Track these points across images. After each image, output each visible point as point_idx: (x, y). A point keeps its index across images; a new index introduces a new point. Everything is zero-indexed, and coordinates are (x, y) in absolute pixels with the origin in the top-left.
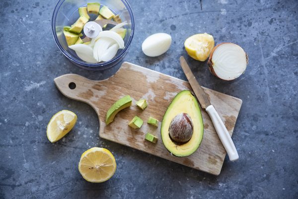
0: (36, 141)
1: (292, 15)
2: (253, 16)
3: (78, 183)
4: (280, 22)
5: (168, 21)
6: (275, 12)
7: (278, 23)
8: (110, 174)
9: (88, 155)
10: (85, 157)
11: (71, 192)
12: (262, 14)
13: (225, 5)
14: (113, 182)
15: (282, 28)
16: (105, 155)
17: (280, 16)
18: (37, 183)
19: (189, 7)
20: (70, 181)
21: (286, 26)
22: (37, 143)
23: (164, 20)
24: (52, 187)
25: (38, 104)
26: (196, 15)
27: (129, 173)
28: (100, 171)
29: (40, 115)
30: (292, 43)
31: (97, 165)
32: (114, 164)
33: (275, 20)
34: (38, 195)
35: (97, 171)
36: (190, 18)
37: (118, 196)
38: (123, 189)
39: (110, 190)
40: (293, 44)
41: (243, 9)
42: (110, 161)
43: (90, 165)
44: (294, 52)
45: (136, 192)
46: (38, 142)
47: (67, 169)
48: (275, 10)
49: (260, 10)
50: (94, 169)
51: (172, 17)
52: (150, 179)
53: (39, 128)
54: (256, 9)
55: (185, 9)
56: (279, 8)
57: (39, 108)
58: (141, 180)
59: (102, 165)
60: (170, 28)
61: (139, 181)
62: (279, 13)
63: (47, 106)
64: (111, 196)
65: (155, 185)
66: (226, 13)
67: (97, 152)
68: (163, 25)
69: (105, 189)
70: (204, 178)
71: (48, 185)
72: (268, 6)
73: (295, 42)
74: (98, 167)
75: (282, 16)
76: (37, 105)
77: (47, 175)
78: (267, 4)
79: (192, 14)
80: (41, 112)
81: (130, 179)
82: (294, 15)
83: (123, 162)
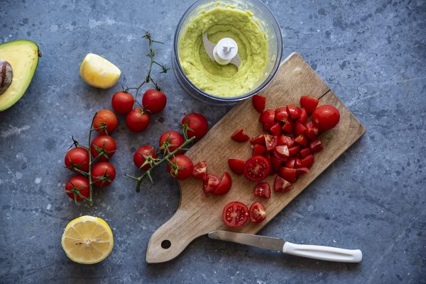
0: (10, 206)
1: (372, 58)
2: (319, 56)
3: (63, 267)
4: (356, 67)
6: (350, 52)
7: (352, 68)
8: (105, 254)
9: (76, 225)
10: (71, 228)
11: (54, 279)
12: (331, 54)
14: (112, 269)
15: (357, 75)
16: (100, 227)
17: (355, 59)
18: (9, 263)
20: (53, 264)
21: (362, 73)
22: (11, 209)
24: (28, 270)
25: (17, 156)
27: (135, 258)
28: (92, 248)
29: (19, 170)
30: (369, 96)
31: (87, 239)
32: (111, 241)
33: (349, 63)
34: (8, 280)
35: (87, 248)
38: (125, 280)
39: (107, 280)
40: (371, 98)
41: (306, 46)
42: (105, 235)
43: (77, 240)
44: (371, 109)
46: (14, 208)
47: (50, 247)
48: (350, 50)
49: (329, 49)
50: (83, 246)
53: (16, 190)
54: (324, 47)
56: (354, 47)
57: (18, 162)
59: (95, 240)
62: (355, 55)
63: (29, 159)
67: (88, 222)
69: (101, 278)
71: (22, 267)
72: (340, 44)
73: (374, 95)
74: (88, 243)
75: (358, 59)
76: (15, 158)
77: (22, 254)
78: (340, 42)
80: (20, 167)
81: (136, 266)
82: (374, 59)
83: (128, 242)
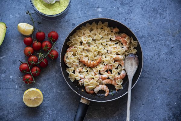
0: (1, 88)
1: (136, 16)
2: (116, 17)
3: (25, 109)
4: (130, 20)
5: (70, 21)
7: (129, 21)
8: (40, 103)
9: (28, 92)
10: (26, 94)
11: (21, 115)
12: (120, 16)
13: (101, 12)
14: (44, 108)
15: (131, 23)
16: (37, 92)
17: (130, 17)
18: (3, 110)
19: (81, 13)
20: (20, 109)
21: (133, 22)
22: (2, 89)
23: (68, 21)
24: (11, 112)
25: (2, 68)
26: (86, 18)
27: (52, 103)
28: (35, 101)
29: (3, 74)
30: (137, 31)
31: (33, 97)
32: (42, 97)
33: (128, 19)
34: (4, 117)
35: (33, 101)
36: (82, 19)
37: (47, 116)
38: (49, 112)
39: (42, 113)
40: (138, 31)
41: (110, 14)
42: (40, 95)
43: (29, 98)
44: (138, 36)
45: (56, 113)
46: (3, 89)
47: (18, 102)
48: (127, 14)
49: (119, 14)
50: (31, 100)
51: (73, 19)
52: (64, 106)
53: (3, 81)
54: (117, 13)
55: (80, 15)
56: (129, 12)
57: (3, 70)
58: (59, 106)
59: (36, 97)
60: (72, 25)
61: (58, 107)
62: (130, 15)
63: (7, 69)
64: (43, 116)
65: (66, 109)
66: (101, 16)
67: (33, 91)
68: (68, 24)
69: (40, 112)
70: (93, 104)
71: (8, 111)
72: (123, 12)
73: (139, 30)
74: (33, 99)
75: (131, 17)
76: (1, 69)
77: (8, 106)
78: (123, 11)
79: (83, 18)
80: (3, 72)
81: (53, 106)
82: (137, 16)
83: (49, 97)
